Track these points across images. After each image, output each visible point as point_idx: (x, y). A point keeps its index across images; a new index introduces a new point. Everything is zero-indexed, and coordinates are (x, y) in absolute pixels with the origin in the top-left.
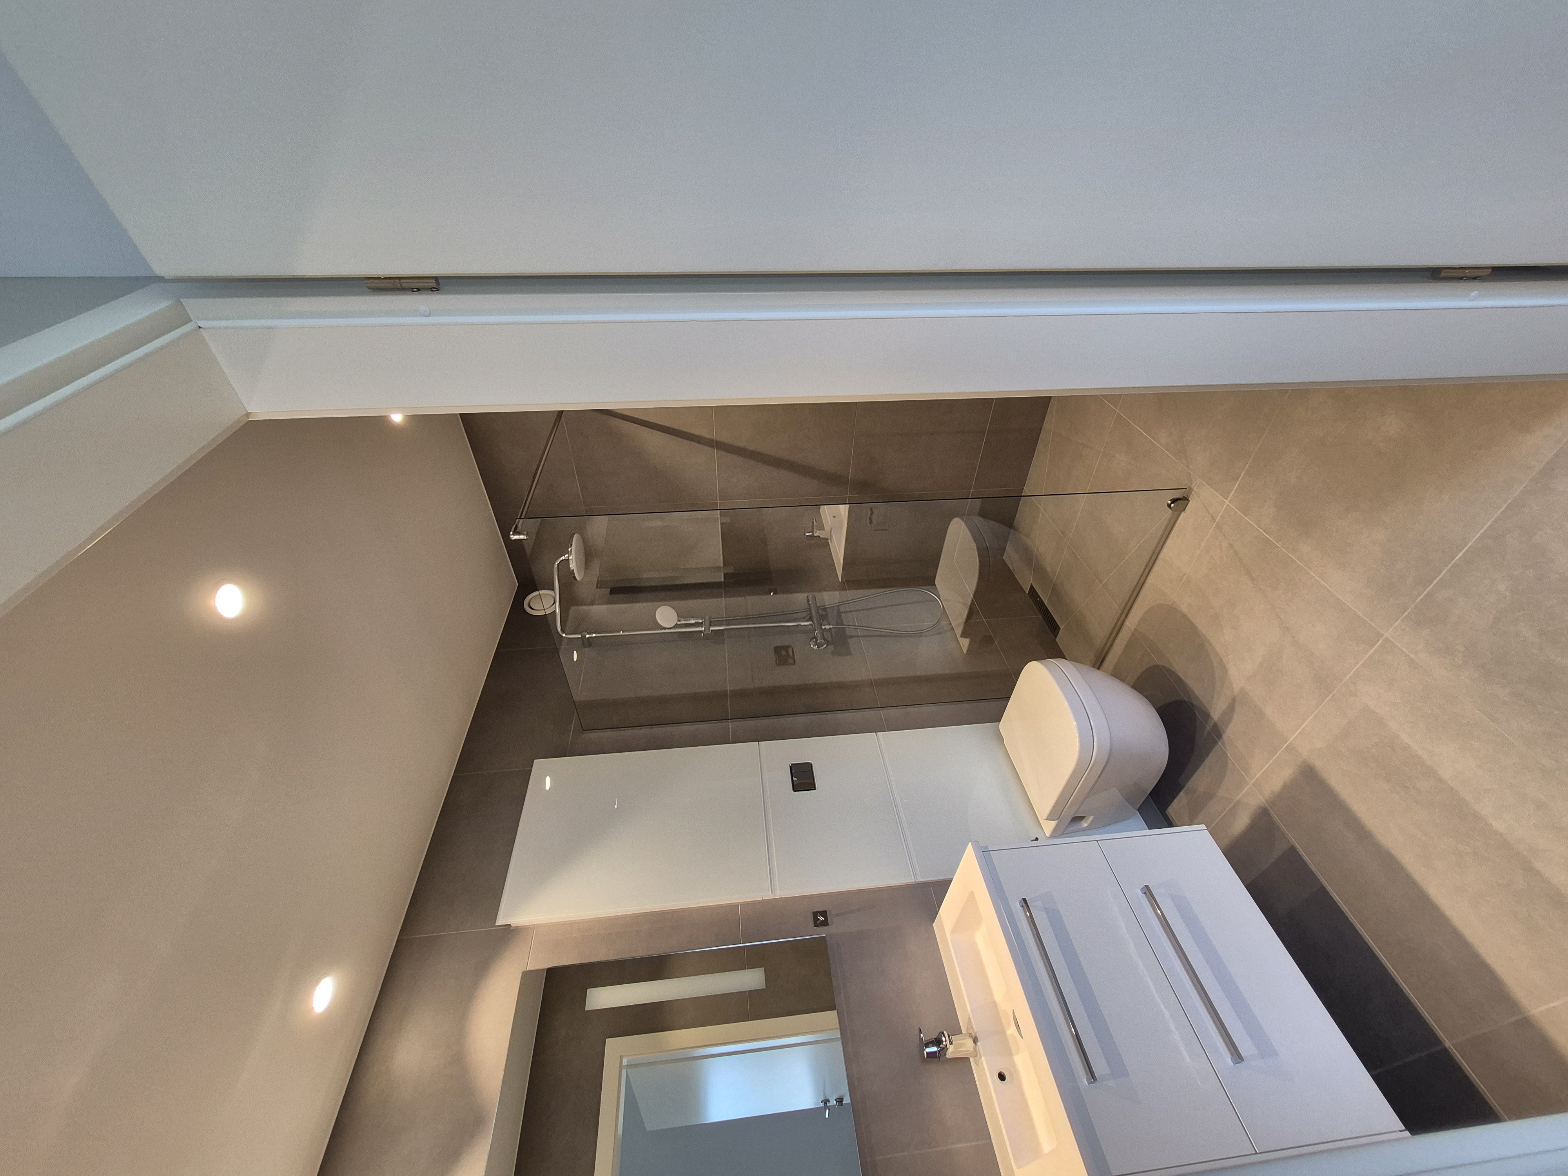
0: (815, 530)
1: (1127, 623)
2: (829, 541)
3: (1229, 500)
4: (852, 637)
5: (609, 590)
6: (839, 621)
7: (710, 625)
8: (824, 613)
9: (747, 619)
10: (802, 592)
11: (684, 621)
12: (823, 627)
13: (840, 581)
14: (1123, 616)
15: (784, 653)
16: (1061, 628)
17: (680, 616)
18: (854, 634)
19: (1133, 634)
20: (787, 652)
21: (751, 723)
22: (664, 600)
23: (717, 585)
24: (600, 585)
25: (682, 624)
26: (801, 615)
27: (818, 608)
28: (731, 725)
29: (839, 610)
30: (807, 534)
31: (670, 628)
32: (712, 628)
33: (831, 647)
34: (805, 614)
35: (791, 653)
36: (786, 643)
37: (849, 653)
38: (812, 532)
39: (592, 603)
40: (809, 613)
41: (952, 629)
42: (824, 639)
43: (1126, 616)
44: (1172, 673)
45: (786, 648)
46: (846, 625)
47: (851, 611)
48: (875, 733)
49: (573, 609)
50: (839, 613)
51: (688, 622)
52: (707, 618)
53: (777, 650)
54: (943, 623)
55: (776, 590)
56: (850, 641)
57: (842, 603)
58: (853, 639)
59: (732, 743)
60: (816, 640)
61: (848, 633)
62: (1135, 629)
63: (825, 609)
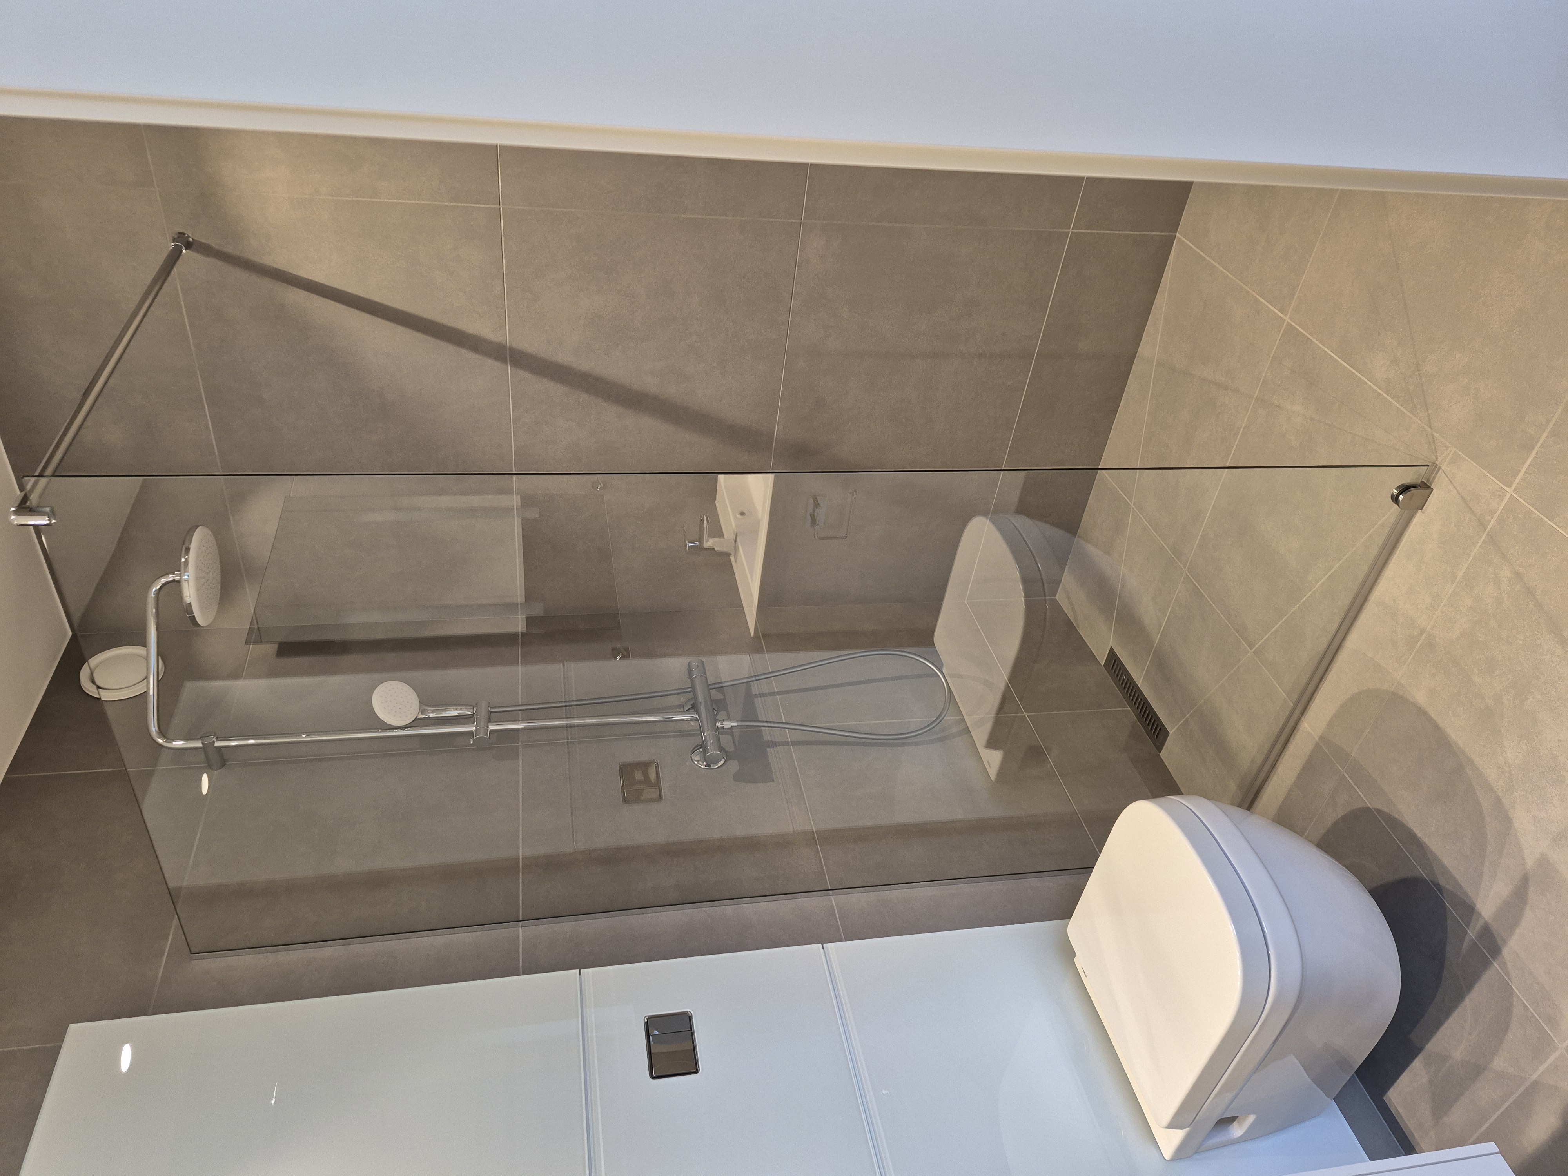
0: (706, 536)
1: (1306, 725)
2: (732, 558)
3: (1513, 488)
4: (775, 744)
5: (276, 646)
6: (749, 713)
7: (490, 721)
8: (721, 696)
9: (568, 707)
10: (678, 655)
11: (433, 711)
12: (719, 725)
13: (752, 634)
14: (1297, 713)
15: (638, 776)
16: (1171, 733)
17: (425, 702)
18: (779, 739)
19: (1317, 747)
20: (646, 775)
21: (565, 927)
22: (392, 671)
23: (509, 639)
24: (256, 635)
25: (429, 718)
26: (673, 700)
27: (709, 687)
28: (523, 932)
29: (748, 690)
30: (690, 544)
31: (403, 728)
32: (492, 727)
33: (734, 766)
34: (683, 699)
35: (652, 776)
36: (644, 758)
37: (768, 777)
38: (700, 540)
39: (235, 675)
40: (690, 695)
41: (967, 731)
42: (721, 749)
43: (1303, 713)
44: (1395, 823)
45: (644, 766)
46: (763, 722)
47: (773, 694)
48: (820, 945)
49: (191, 688)
50: (749, 698)
51: (444, 714)
52: (483, 705)
53: (625, 770)
54: (949, 718)
55: (627, 650)
56: (770, 752)
57: (757, 678)
58: (780, 749)
59: (525, 973)
60: (705, 753)
61: (768, 734)
62: (1322, 738)
63: (720, 689)
